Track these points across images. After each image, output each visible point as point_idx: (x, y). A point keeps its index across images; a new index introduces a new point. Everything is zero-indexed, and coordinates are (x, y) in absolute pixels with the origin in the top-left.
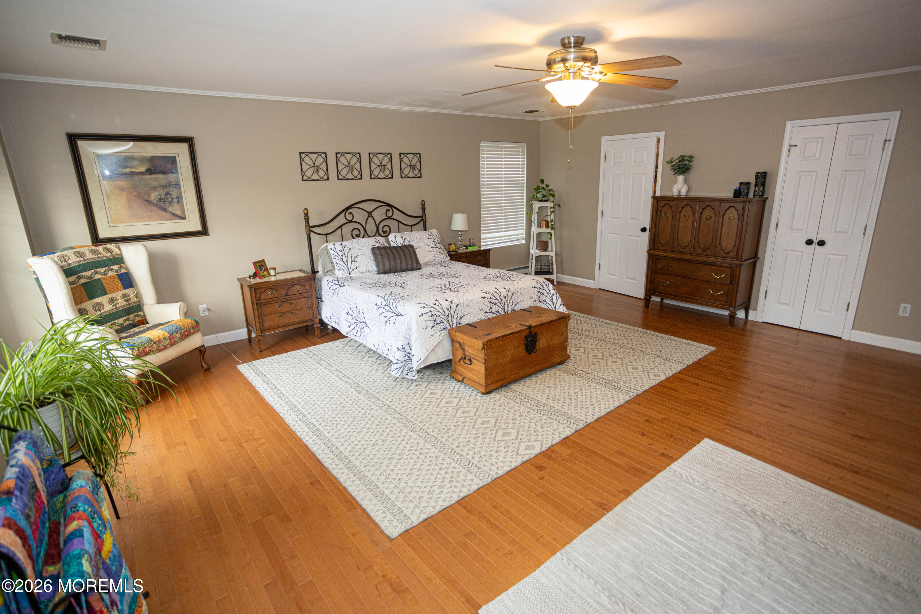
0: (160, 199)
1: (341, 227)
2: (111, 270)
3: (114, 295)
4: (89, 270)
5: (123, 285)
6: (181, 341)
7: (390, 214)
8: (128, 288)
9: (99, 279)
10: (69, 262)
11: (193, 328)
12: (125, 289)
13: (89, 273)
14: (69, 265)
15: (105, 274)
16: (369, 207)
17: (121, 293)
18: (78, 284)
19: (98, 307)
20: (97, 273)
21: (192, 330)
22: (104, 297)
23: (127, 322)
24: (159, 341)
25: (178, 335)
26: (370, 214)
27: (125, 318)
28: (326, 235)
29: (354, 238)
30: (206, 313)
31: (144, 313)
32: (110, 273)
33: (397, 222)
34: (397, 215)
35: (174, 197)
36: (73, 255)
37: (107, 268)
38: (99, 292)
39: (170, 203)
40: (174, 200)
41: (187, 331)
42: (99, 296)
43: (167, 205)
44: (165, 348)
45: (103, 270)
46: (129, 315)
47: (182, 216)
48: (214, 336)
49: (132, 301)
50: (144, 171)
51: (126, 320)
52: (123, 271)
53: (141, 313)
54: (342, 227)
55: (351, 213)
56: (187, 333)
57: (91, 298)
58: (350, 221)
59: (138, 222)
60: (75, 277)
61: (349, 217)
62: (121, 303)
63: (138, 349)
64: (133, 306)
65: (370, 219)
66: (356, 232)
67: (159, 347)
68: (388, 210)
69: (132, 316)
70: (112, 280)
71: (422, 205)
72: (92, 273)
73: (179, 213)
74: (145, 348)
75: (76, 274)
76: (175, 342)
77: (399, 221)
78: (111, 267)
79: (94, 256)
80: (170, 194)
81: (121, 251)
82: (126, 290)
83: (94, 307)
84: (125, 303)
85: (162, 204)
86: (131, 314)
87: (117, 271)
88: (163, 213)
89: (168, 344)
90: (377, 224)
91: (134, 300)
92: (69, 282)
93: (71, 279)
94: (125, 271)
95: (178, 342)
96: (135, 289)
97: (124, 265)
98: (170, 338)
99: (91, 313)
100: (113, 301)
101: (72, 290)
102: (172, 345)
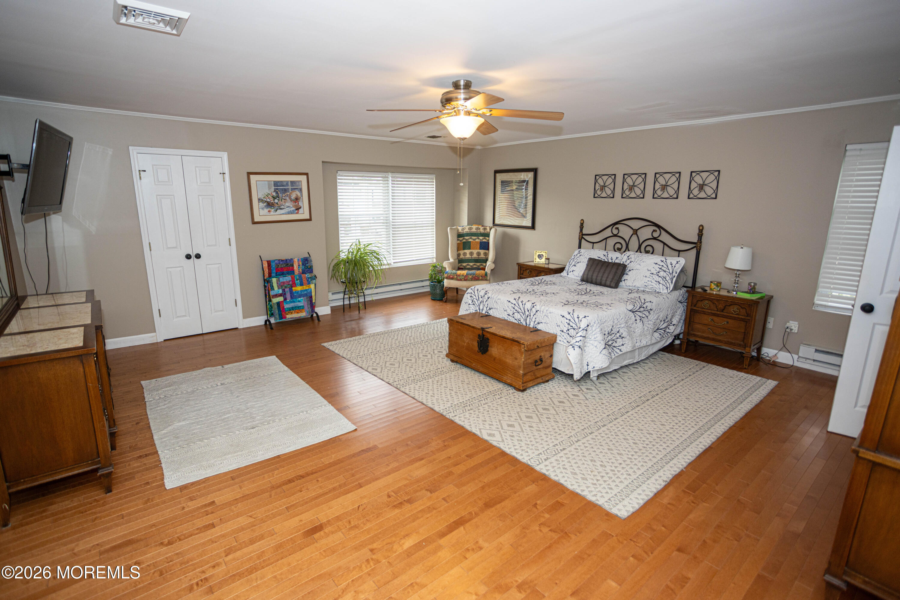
0: (519, 205)
1: (606, 239)
2: (478, 239)
3: (473, 251)
4: (468, 236)
5: (480, 247)
7: (656, 235)
8: (482, 250)
9: (471, 242)
10: (464, 231)
13: (467, 238)
14: (459, 233)
15: (474, 240)
16: (636, 224)
17: (477, 251)
19: (465, 254)
20: (471, 238)
22: (469, 251)
23: (475, 266)
25: (470, 277)
26: (635, 232)
27: (474, 263)
28: (593, 243)
29: (615, 251)
31: (486, 265)
32: (477, 240)
33: (662, 244)
34: (665, 237)
36: (467, 229)
38: (468, 248)
40: (524, 206)
41: (477, 277)
42: (467, 250)
44: (461, 280)
45: (474, 238)
47: (525, 216)
50: (515, 189)
52: (484, 240)
53: (484, 264)
54: (608, 239)
55: (617, 228)
57: (464, 249)
58: (615, 236)
61: (615, 232)
62: (475, 256)
63: (448, 275)
64: (481, 259)
65: (635, 237)
66: (618, 246)
68: (654, 231)
69: (478, 264)
70: (476, 243)
71: (699, 230)
72: (469, 238)
73: (524, 214)
74: (451, 275)
75: (463, 237)
77: (665, 244)
78: (480, 237)
79: (475, 231)
80: (523, 203)
81: (490, 231)
82: (480, 250)
83: (463, 254)
84: (477, 256)
87: (481, 240)
88: (519, 213)
90: (641, 243)
91: (482, 256)
92: (458, 240)
93: (461, 239)
94: (486, 241)
95: (469, 280)
96: (487, 251)
97: (487, 238)
98: (465, 276)
99: (462, 256)
100: (471, 254)
101: (458, 244)
102: (465, 280)
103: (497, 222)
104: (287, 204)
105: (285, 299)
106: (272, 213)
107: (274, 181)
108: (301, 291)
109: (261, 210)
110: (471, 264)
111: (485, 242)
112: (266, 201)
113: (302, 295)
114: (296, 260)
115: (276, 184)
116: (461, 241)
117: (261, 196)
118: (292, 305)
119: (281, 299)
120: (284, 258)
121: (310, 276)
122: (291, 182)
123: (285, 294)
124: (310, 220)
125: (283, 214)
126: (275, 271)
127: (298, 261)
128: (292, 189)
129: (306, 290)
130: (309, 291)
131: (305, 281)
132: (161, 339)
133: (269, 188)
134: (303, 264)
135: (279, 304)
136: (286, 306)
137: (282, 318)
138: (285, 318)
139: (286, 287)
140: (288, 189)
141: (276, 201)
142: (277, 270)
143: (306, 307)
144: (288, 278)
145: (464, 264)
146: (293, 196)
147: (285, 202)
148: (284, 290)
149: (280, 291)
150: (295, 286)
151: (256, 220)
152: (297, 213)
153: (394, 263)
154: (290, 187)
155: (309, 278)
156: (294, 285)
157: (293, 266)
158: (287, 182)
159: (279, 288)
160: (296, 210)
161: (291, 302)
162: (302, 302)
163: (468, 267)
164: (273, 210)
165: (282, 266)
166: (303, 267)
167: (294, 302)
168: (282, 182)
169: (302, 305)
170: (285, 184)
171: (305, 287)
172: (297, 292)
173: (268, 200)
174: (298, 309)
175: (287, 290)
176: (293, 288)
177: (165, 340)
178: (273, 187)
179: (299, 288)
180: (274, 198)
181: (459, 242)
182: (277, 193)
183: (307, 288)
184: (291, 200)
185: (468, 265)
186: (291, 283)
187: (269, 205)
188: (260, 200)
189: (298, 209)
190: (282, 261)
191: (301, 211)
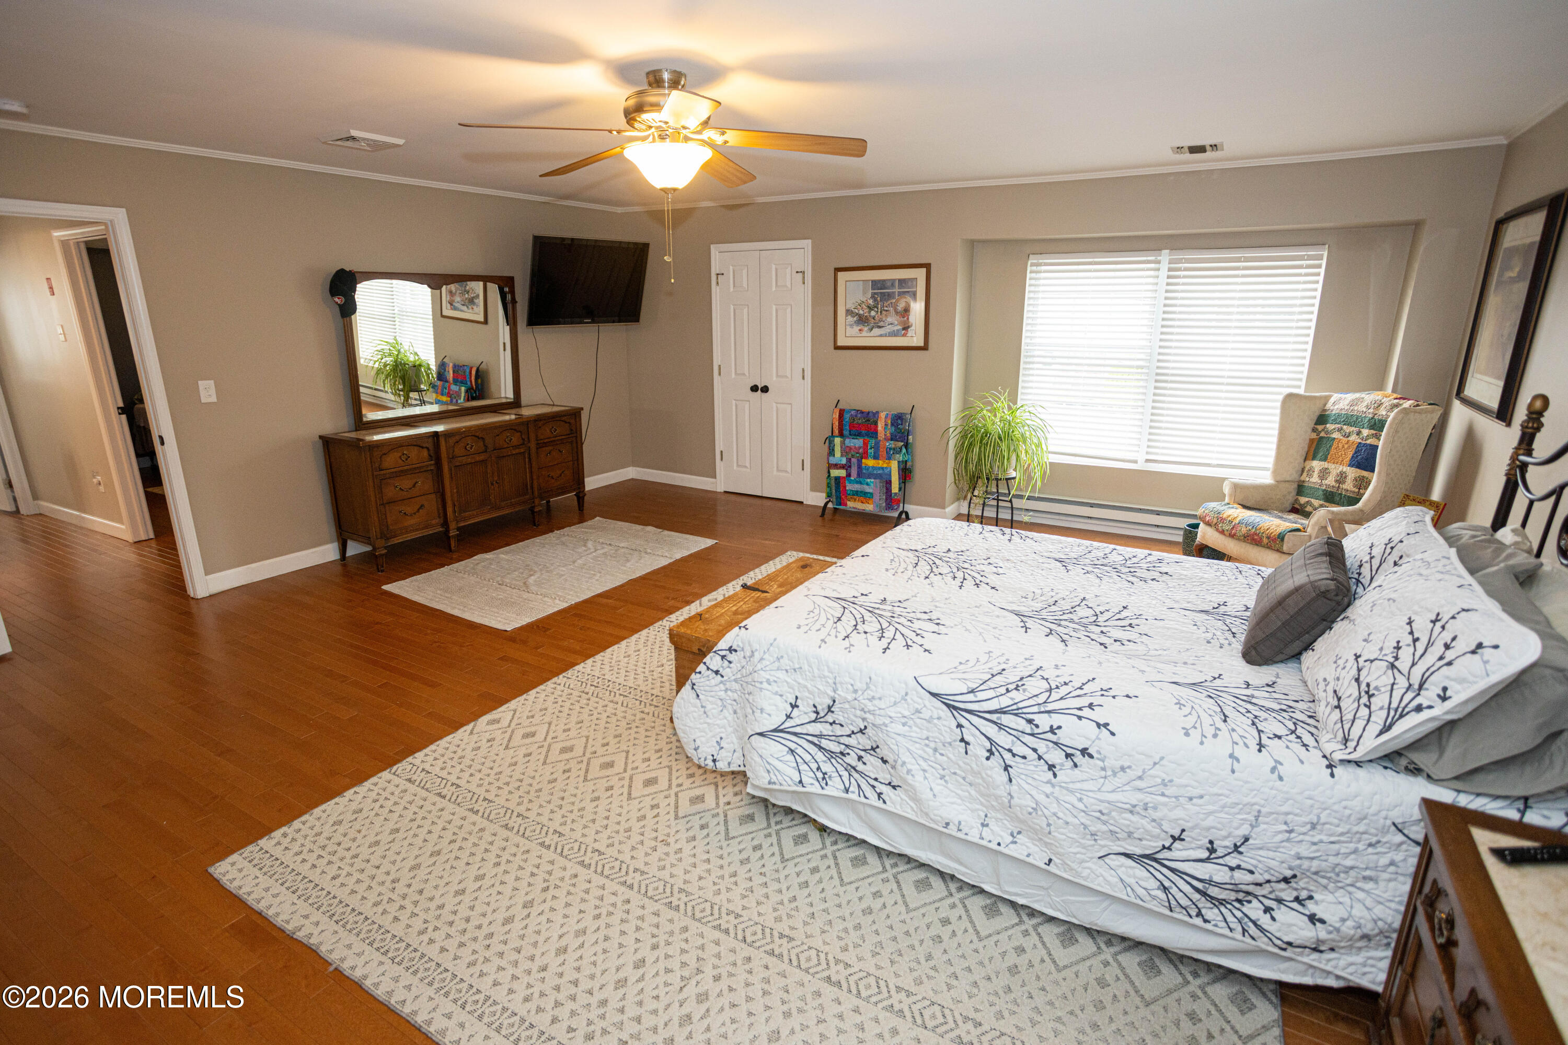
2: (1358, 433)
4: (1336, 424)
5: (1352, 459)
8: (1353, 466)
9: (1334, 439)
12: (1350, 466)
13: (1333, 427)
15: (1346, 435)
17: (1341, 468)
18: (1319, 436)
19: (1312, 472)
22: (1322, 463)
25: (1244, 530)
32: (1353, 438)
37: (1356, 429)
38: (1323, 455)
42: (1319, 460)
44: (1223, 533)
45: (1347, 429)
52: (1367, 441)
57: (1315, 457)
60: (1323, 426)
64: (1341, 494)
70: (1347, 446)
78: (1361, 430)
82: (1349, 469)
84: (1334, 484)
87: (1363, 438)
93: (1320, 428)
94: (1371, 442)
98: (1235, 526)
100: (1324, 473)
104: (889, 320)
105: (849, 475)
106: (864, 334)
107: (872, 281)
108: (873, 467)
109: (848, 328)
111: (1368, 445)
112: (857, 314)
113: (873, 474)
114: (883, 415)
115: (875, 284)
116: (1317, 433)
117: (851, 306)
118: (857, 487)
119: (842, 473)
120: (866, 409)
121: (893, 446)
122: (900, 280)
123: (850, 467)
124: (925, 348)
125: (881, 336)
126: (848, 427)
127: (886, 417)
128: (900, 294)
129: (883, 468)
130: (886, 471)
131: (883, 452)
132: (720, 489)
133: (864, 293)
134: (892, 424)
135: (837, 479)
136: (849, 487)
137: (840, 504)
138: (846, 505)
139: (853, 456)
140: (894, 293)
141: (873, 313)
142: (852, 426)
143: (877, 497)
144: (858, 443)
146: (901, 306)
147: (886, 316)
148: (849, 460)
149: (844, 461)
150: (866, 458)
151: (839, 344)
152: (904, 335)
153: (1147, 461)
154: (897, 290)
155: (890, 449)
156: (865, 455)
157: (876, 423)
158: (894, 280)
159: (842, 456)
160: (904, 329)
161: (858, 482)
162: (872, 486)
164: (866, 329)
165: (860, 421)
166: (893, 429)
167: (861, 483)
168: (884, 281)
169: (871, 491)
170: (889, 284)
171: (881, 462)
172: (867, 468)
173: (861, 312)
174: (864, 496)
175: (854, 461)
176: (864, 461)
177: (725, 492)
178: (871, 291)
179: (870, 462)
180: (870, 308)
181: (1313, 435)
182: (875, 300)
183: (885, 465)
184: (897, 312)
186: (861, 451)
187: (862, 320)
188: (849, 312)
189: (906, 328)
190: (862, 412)
191: (910, 332)
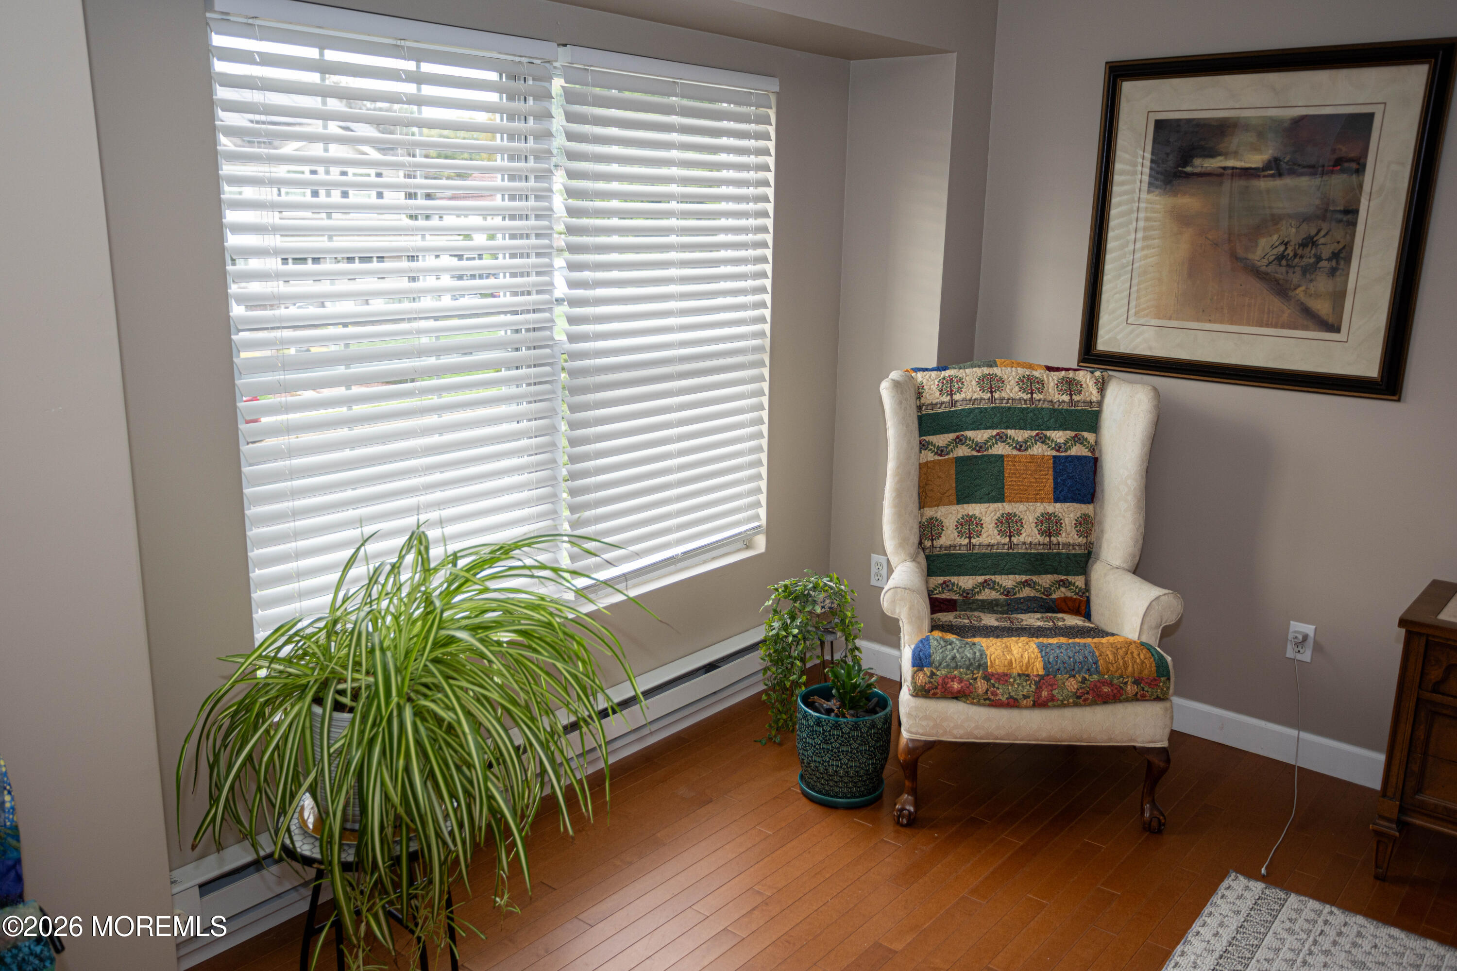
0: (1281, 257)
2: (1044, 440)
3: (1018, 508)
4: (986, 428)
5: (1055, 488)
6: (1076, 705)
8: (1065, 500)
9: (1001, 457)
10: (957, 397)
11: (1137, 682)
12: (1057, 500)
13: (980, 436)
14: (953, 403)
15: (1020, 447)
18: (951, 456)
19: (970, 526)
20: (1001, 438)
21: (1130, 689)
22: (993, 506)
23: (1027, 592)
24: (1004, 678)
25: (1072, 685)
27: (1024, 578)
30: (1306, 656)
31: (1087, 583)
32: (1038, 449)
35: (1326, 252)
36: (974, 383)
37: (1034, 433)
38: (985, 490)
39: (1305, 271)
40: (1324, 264)
41: (1110, 684)
42: (980, 500)
43: (1295, 278)
44: (1012, 703)
45: (1020, 435)
46: (1039, 573)
47: (1331, 320)
48: (1294, 732)
49: (1063, 539)
50: (1260, 165)
51: (1026, 584)
52: (1077, 450)
53: (1079, 581)
56: (1106, 689)
57: (963, 498)
59: (1198, 320)
60: (952, 436)
62: (1028, 534)
63: (933, 674)
64: (1058, 554)
67: (994, 694)
69: (1045, 580)
70: (1032, 467)
72: (990, 438)
73: (1322, 307)
74: (953, 679)
75: (955, 432)
76: (1052, 698)
78: (1048, 433)
79: (1021, 395)
80: (1314, 244)
81: (1103, 396)
82: (1058, 505)
83: (960, 525)
84: (1039, 538)
85: (1280, 272)
86: (1047, 572)
87: (1058, 448)
88: (1276, 303)
89: (1025, 697)
91: (1069, 536)
92: (923, 446)
93: (941, 440)
94: (1085, 452)
95: (1063, 705)
96: (1088, 509)
97: (1090, 437)
98: (1041, 682)
99: (949, 537)
100: (1008, 524)
101: (924, 469)
102: (1039, 704)
103: (1104, 343)
110: (1008, 581)
111: (1079, 458)
116: (940, 451)
145: (967, 582)
163: (988, 595)
181: (929, 456)
185: (985, 584)
